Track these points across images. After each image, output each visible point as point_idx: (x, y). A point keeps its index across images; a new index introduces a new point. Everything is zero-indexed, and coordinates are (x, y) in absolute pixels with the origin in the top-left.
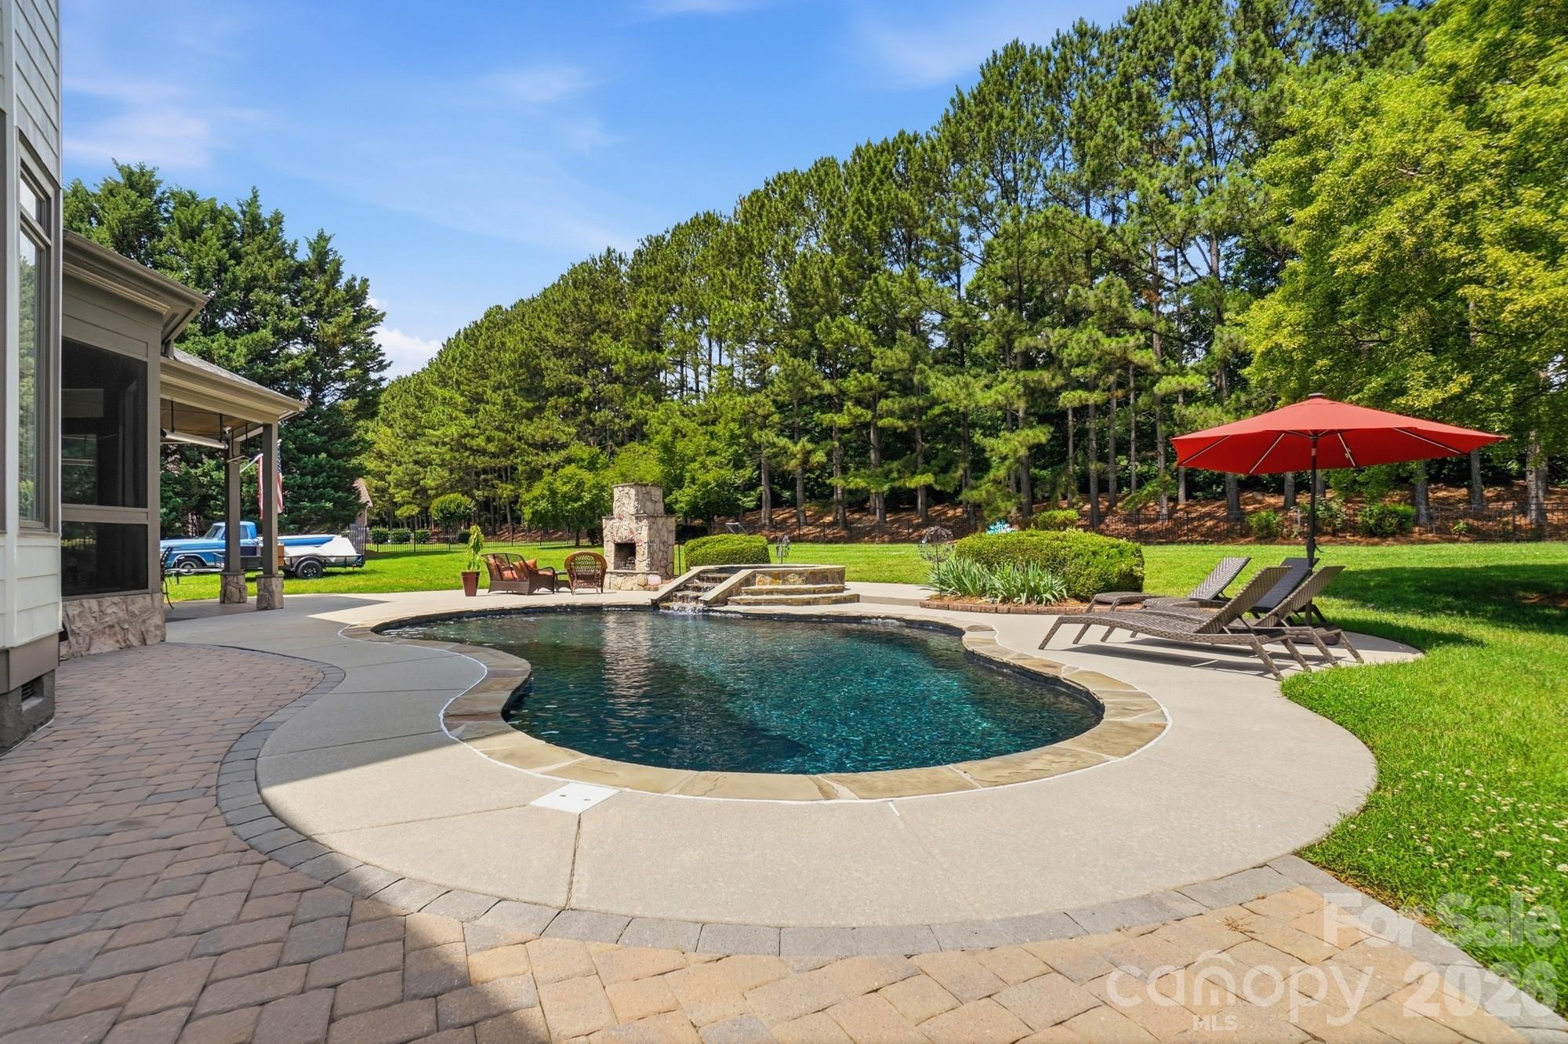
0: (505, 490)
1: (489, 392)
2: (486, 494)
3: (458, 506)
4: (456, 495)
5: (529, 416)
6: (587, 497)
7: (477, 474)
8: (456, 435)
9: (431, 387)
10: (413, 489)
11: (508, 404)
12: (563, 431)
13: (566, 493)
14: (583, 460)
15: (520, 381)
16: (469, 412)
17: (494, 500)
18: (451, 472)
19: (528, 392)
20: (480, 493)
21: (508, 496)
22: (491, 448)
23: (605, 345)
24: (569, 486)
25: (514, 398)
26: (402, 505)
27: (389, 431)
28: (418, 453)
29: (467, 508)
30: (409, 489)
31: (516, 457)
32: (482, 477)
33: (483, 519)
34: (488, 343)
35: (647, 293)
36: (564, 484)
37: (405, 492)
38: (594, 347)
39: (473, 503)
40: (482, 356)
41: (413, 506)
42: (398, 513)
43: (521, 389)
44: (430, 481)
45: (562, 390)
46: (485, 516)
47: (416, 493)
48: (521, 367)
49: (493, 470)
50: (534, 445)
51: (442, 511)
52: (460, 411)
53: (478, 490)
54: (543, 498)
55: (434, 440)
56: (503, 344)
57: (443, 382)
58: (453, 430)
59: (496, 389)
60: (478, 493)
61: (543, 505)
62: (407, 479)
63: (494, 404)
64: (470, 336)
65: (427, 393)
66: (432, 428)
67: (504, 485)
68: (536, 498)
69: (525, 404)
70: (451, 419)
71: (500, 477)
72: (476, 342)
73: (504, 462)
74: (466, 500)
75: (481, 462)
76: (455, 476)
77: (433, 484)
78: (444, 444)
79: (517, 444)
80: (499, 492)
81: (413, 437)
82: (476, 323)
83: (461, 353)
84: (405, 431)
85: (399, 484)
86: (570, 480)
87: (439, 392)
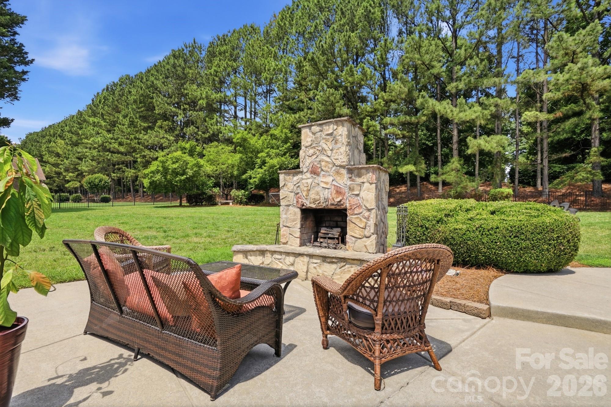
0: (130, 173)
1: (121, 118)
2: (118, 175)
3: (100, 181)
4: (99, 175)
5: (146, 129)
6: (190, 173)
7: (114, 165)
8: (100, 142)
9: (87, 118)
10: (76, 173)
11: (132, 124)
12: (167, 138)
13: (175, 169)
14: (185, 149)
15: (139, 112)
16: (109, 131)
17: (123, 179)
18: (99, 163)
19: (144, 118)
20: (115, 175)
21: (132, 176)
22: (122, 149)
23: (192, 90)
24: (177, 165)
25: (136, 120)
26: (70, 181)
27: (63, 142)
28: (79, 153)
29: (106, 182)
30: (72, 173)
31: (137, 154)
32: (117, 166)
33: (117, 189)
34: (121, 93)
35: (220, 60)
36: (174, 163)
37: (71, 174)
38: (186, 92)
39: (110, 180)
40: (117, 100)
41: (76, 182)
42: (67, 185)
43: (140, 117)
44: (84, 167)
45: (165, 117)
46: (118, 188)
47: (78, 175)
48: (140, 103)
49: (123, 163)
50: (147, 147)
51: (90, 183)
52: (103, 130)
53: (114, 173)
54: (158, 173)
55: (89, 146)
56: (130, 92)
57: (94, 115)
58: (99, 139)
59: (125, 117)
60: (113, 175)
61: (158, 177)
62: (72, 167)
63: (124, 125)
64: (110, 89)
65: (85, 121)
66: (87, 138)
67: (129, 170)
68: (152, 172)
69: (142, 124)
70: (98, 133)
71: (127, 166)
72: (114, 93)
73: (129, 158)
74: (105, 178)
75: (116, 158)
76: (100, 166)
77: (86, 169)
78: (95, 148)
79: (137, 146)
80: (126, 174)
81: (76, 144)
82: (114, 83)
83: (104, 97)
84: (70, 140)
85: (67, 170)
86: (177, 160)
87: (91, 120)
